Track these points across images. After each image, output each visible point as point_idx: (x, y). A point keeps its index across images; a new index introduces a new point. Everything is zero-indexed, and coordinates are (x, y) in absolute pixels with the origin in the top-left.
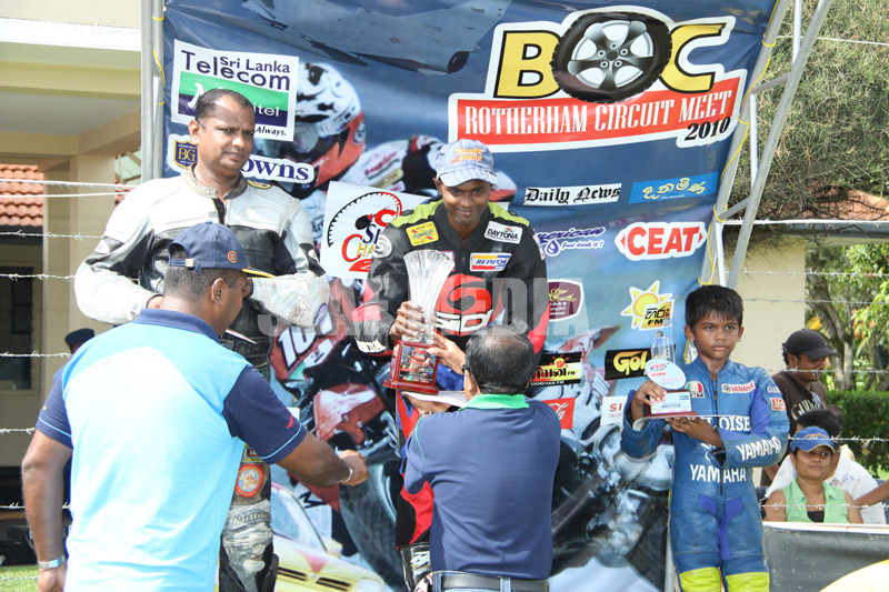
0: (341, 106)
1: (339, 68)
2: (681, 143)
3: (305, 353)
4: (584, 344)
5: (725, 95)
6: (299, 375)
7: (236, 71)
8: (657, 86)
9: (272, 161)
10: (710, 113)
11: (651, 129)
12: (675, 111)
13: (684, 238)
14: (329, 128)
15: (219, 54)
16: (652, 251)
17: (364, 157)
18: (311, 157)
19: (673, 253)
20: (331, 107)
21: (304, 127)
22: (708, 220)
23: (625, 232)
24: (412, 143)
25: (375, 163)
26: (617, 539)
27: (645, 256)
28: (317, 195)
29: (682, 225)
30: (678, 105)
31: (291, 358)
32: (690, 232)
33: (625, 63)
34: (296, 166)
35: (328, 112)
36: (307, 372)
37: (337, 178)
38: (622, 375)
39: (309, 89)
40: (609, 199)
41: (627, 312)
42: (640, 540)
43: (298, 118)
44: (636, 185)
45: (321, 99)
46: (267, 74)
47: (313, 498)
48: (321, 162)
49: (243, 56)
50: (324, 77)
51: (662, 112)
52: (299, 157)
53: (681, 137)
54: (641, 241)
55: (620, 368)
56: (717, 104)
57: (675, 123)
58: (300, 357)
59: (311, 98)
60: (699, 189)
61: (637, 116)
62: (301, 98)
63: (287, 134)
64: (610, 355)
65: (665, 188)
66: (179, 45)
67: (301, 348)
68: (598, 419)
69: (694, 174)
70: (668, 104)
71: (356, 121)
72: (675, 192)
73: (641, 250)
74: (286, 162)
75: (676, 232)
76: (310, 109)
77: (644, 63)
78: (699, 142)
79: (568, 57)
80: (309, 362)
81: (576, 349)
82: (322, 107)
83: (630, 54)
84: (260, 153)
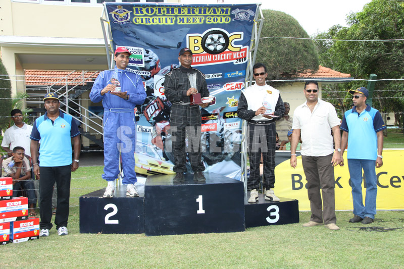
0: (154, 58)
1: (153, 51)
2: (235, 63)
4: (218, 111)
5: (244, 52)
6: (152, 119)
8: (227, 50)
9: (141, 71)
10: (241, 56)
11: (227, 60)
12: (232, 56)
13: (239, 86)
14: (152, 64)
16: (232, 89)
17: (161, 71)
18: (149, 71)
19: (237, 89)
20: (152, 58)
21: (147, 64)
22: (244, 82)
23: (225, 85)
24: (171, 66)
25: (164, 71)
26: (229, 155)
27: (230, 90)
28: (152, 78)
29: (238, 83)
30: (233, 55)
31: (150, 115)
32: (240, 84)
33: (219, 44)
34: (146, 72)
35: (151, 60)
36: (154, 119)
37: (156, 74)
38: (227, 118)
39: (147, 55)
40: (220, 77)
41: (227, 103)
42: (234, 155)
43: (145, 62)
44: (225, 74)
45: (149, 57)
46: (137, 51)
47: (158, 148)
48: (151, 71)
49: (131, 47)
50: (149, 52)
51: (229, 56)
52: (146, 70)
53: (235, 62)
54: (229, 87)
55: (227, 116)
56: (242, 54)
57: (232, 59)
58: (152, 115)
59: (147, 56)
60: (241, 74)
61: (223, 57)
62: (145, 56)
63: (143, 65)
65: (233, 74)
66: (117, 46)
68: (223, 128)
69: (240, 70)
70: (230, 54)
71: (158, 62)
72: (235, 75)
74: (144, 71)
75: (237, 84)
76: (147, 59)
77: (223, 45)
78: (239, 63)
79: (205, 43)
80: (154, 116)
81: (216, 112)
82: (150, 58)
83: (219, 42)
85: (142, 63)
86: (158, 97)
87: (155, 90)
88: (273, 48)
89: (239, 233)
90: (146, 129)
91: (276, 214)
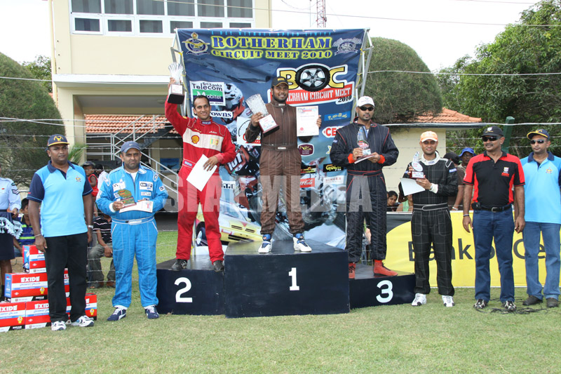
0: (237, 95)
1: (235, 85)
2: (337, 103)
3: (235, 167)
4: (316, 162)
5: (349, 89)
6: (234, 173)
7: (207, 86)
8: (327, 87)
9: (220, 112)
10: (345, 94)
11: (327, 99)
12: (334, 94)
14: (234, 102)
15: (202, 82)
16: (333, 135)
17: (245, 111)
18: (231, 110)
20: (234, 95)
21: (229, 102)
23: (325, 130)
25: (249, 112)
26: (330, 218)
27: (331, 136)
28: (234, 122)
30: (334, 91)
31: (231, 169)
33: (317, 80)
34: (227, 113)
35: (234, 97)
36: (237, 172)
37: (239, 116)
38: (328, 171)
39: (228, 91)
41: (328, 153)
42: (337, 217)
43: (226, 99)
44: (325, 116)
45: (231, 93)
46: (216, 87)
48: (234, 112)
49: (209, 83)
50: (231, 88)
51: (330, 94)
52: (228, 110)
53: (337, 101)
54: (330, 132)
55: (327, 169)
56: (346, 91)
57: (334, 97)
59: (229, 93)
60: (345, 116)
61: (322, 95)
63: (224, 104)
64: (325, 166)
65: (335, 116)
66: (191, 82)
67: (234, 166)
68: (322, 184)
69: (343, 112)
70: (331, 92)
71: (242, 99)
72: (338, 117)
73: (329, 135)
74: (224, 112)
76: (229, 96)
77: (322, 80)
78: (342, 103)
79: (300, 78)
80: (236, 170)
81: (314, 164)
82: (232, 95)
83: (318, 77)
84: (217, 110)
85: (222, 101)
86: (242, 146)
87: (238, 138)
88: (384, 84)
89: (342, 315)
90: (227, 185)
91: (389, 291)
